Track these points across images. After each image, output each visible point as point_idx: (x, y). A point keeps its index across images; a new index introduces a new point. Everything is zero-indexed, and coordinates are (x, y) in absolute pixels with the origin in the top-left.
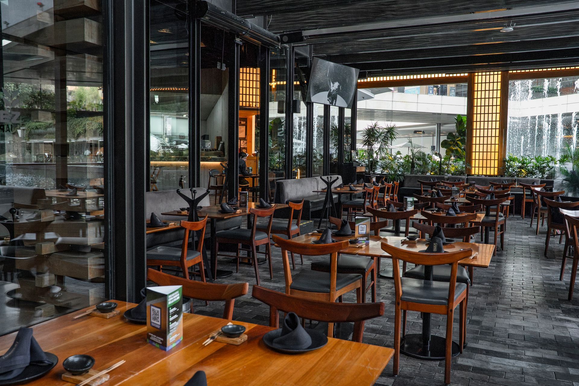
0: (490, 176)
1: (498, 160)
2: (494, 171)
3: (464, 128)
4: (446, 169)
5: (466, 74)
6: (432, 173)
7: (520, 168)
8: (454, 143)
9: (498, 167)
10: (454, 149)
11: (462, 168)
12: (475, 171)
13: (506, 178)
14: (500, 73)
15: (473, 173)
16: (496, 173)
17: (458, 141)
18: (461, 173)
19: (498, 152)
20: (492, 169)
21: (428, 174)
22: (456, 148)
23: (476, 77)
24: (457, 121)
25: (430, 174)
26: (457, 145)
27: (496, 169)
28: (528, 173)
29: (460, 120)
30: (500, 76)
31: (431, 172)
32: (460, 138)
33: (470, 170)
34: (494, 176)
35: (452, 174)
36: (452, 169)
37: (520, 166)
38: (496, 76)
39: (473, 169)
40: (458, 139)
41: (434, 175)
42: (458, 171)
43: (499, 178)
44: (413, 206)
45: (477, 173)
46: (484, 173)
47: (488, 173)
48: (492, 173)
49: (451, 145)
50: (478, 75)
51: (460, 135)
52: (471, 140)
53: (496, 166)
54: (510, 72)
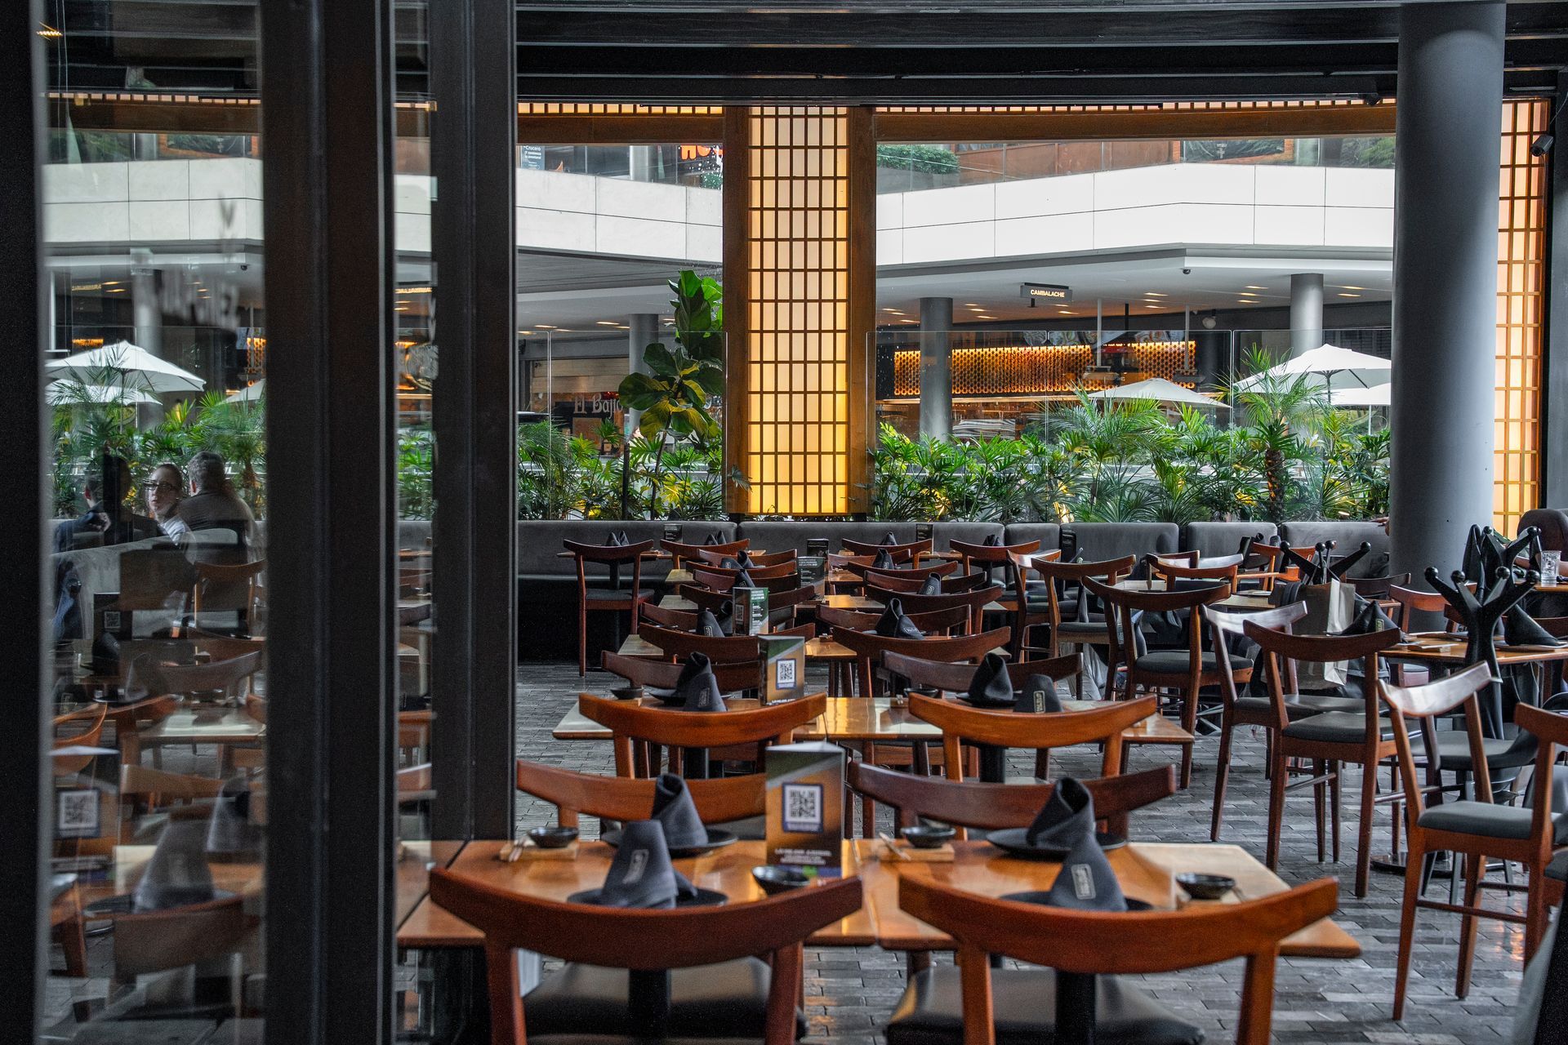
0: (819, 517)
1: (847, 453)
2: (834, 501)
3: (709, 325)
4: (646, 494)
5: (717, 110)
6: (591, 513)
7: (930, 483)
8: (671, 385)
9: (848, 484)
10: (674, 409)
11: (707, 487)
12: (761, 501)
13: (877, 524)
14: (842, 111)
15: (754, 507)
16: (841, 507)
17: (686, 377)
18: (703, 508)
19: (848, 423)
20: (827, 491)
21: (574, 517)
22: (682, 406)
23: (756, 122)
24: (681, 297)
25: (585, 514)
26: (683, 392)
27: (841, 491)
28: (955, 505)
29: (691, 291)
30: (842, 123)
31: (588, 507)
32: (695, 368)
33: (742, 496)
34: (835, 517)
35: (673, 515)
36: (670, 496)
37: (929, 479)
38: (828, 123)
39: (755, 491)
40: (687, 372)
41: (598, 518)
42: (692, 503)
43: (850, 524)
44: (767, 619)
45: (768, 507)
46: (798, 508)
47: (813, 508)
48: (827, 508)
49: (658, 395)
50: (762, 117)
51: (692, 352)
52: (743, 378)
53: (841, 477)
54: (879, 109)
